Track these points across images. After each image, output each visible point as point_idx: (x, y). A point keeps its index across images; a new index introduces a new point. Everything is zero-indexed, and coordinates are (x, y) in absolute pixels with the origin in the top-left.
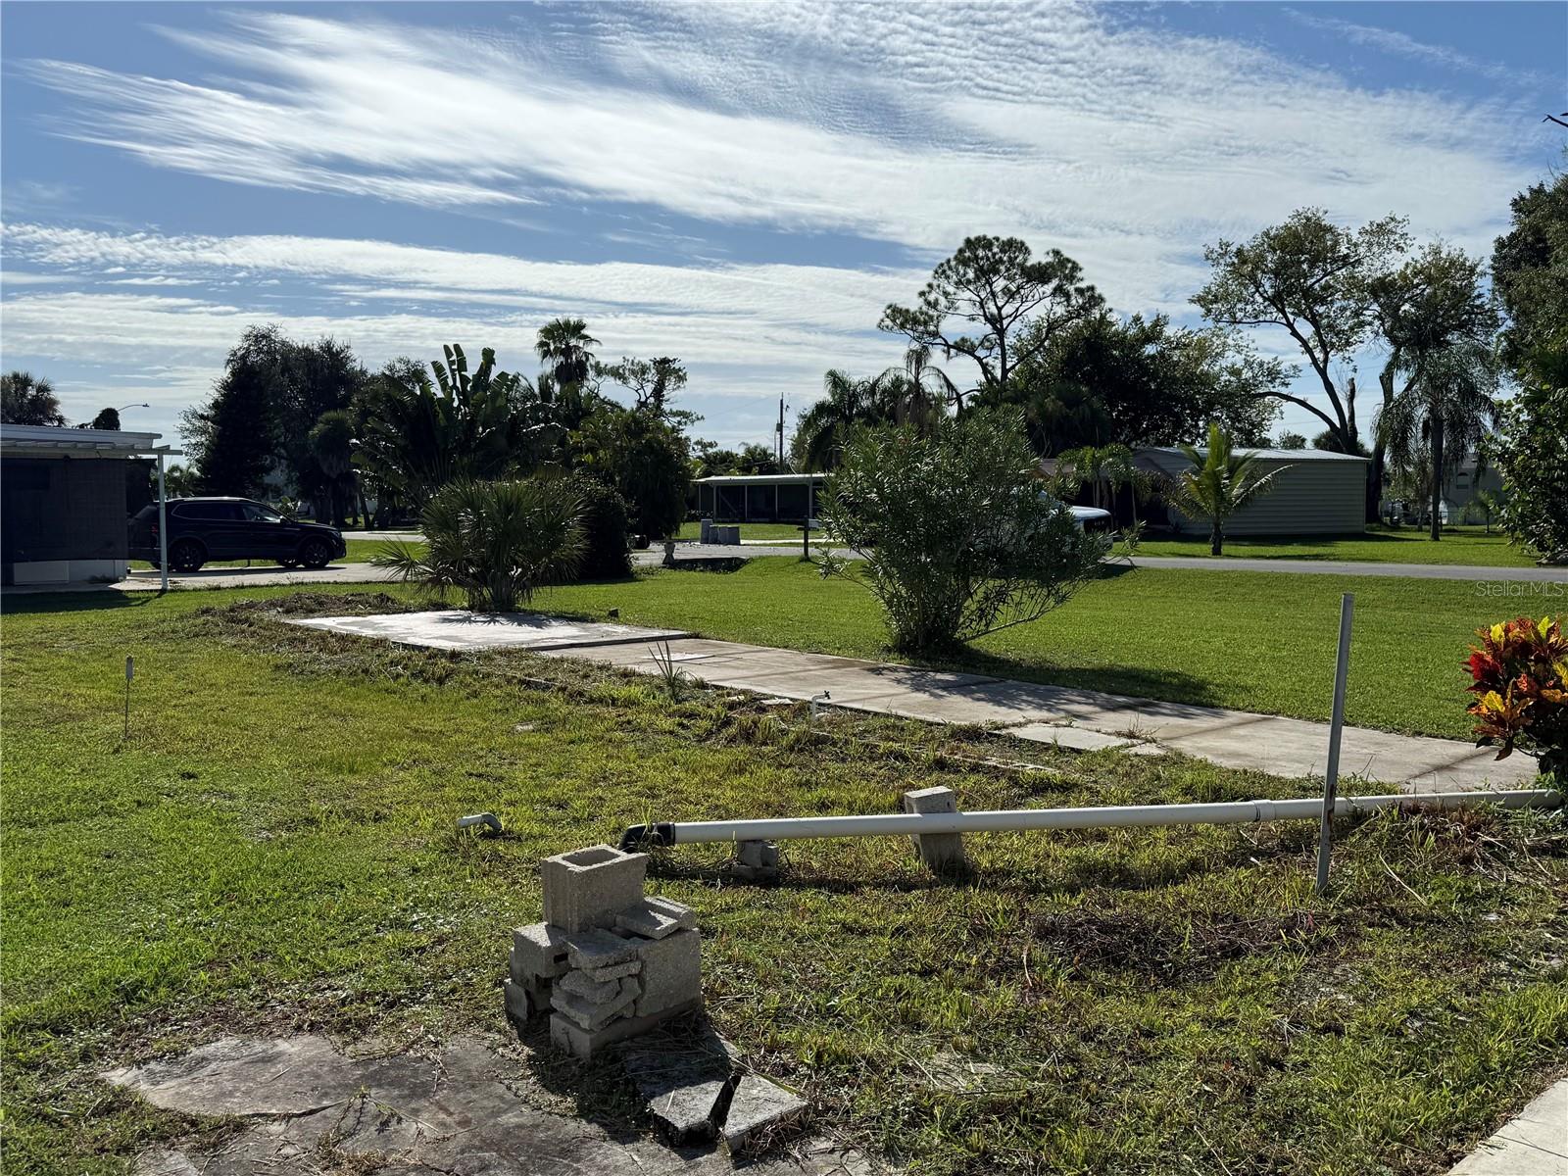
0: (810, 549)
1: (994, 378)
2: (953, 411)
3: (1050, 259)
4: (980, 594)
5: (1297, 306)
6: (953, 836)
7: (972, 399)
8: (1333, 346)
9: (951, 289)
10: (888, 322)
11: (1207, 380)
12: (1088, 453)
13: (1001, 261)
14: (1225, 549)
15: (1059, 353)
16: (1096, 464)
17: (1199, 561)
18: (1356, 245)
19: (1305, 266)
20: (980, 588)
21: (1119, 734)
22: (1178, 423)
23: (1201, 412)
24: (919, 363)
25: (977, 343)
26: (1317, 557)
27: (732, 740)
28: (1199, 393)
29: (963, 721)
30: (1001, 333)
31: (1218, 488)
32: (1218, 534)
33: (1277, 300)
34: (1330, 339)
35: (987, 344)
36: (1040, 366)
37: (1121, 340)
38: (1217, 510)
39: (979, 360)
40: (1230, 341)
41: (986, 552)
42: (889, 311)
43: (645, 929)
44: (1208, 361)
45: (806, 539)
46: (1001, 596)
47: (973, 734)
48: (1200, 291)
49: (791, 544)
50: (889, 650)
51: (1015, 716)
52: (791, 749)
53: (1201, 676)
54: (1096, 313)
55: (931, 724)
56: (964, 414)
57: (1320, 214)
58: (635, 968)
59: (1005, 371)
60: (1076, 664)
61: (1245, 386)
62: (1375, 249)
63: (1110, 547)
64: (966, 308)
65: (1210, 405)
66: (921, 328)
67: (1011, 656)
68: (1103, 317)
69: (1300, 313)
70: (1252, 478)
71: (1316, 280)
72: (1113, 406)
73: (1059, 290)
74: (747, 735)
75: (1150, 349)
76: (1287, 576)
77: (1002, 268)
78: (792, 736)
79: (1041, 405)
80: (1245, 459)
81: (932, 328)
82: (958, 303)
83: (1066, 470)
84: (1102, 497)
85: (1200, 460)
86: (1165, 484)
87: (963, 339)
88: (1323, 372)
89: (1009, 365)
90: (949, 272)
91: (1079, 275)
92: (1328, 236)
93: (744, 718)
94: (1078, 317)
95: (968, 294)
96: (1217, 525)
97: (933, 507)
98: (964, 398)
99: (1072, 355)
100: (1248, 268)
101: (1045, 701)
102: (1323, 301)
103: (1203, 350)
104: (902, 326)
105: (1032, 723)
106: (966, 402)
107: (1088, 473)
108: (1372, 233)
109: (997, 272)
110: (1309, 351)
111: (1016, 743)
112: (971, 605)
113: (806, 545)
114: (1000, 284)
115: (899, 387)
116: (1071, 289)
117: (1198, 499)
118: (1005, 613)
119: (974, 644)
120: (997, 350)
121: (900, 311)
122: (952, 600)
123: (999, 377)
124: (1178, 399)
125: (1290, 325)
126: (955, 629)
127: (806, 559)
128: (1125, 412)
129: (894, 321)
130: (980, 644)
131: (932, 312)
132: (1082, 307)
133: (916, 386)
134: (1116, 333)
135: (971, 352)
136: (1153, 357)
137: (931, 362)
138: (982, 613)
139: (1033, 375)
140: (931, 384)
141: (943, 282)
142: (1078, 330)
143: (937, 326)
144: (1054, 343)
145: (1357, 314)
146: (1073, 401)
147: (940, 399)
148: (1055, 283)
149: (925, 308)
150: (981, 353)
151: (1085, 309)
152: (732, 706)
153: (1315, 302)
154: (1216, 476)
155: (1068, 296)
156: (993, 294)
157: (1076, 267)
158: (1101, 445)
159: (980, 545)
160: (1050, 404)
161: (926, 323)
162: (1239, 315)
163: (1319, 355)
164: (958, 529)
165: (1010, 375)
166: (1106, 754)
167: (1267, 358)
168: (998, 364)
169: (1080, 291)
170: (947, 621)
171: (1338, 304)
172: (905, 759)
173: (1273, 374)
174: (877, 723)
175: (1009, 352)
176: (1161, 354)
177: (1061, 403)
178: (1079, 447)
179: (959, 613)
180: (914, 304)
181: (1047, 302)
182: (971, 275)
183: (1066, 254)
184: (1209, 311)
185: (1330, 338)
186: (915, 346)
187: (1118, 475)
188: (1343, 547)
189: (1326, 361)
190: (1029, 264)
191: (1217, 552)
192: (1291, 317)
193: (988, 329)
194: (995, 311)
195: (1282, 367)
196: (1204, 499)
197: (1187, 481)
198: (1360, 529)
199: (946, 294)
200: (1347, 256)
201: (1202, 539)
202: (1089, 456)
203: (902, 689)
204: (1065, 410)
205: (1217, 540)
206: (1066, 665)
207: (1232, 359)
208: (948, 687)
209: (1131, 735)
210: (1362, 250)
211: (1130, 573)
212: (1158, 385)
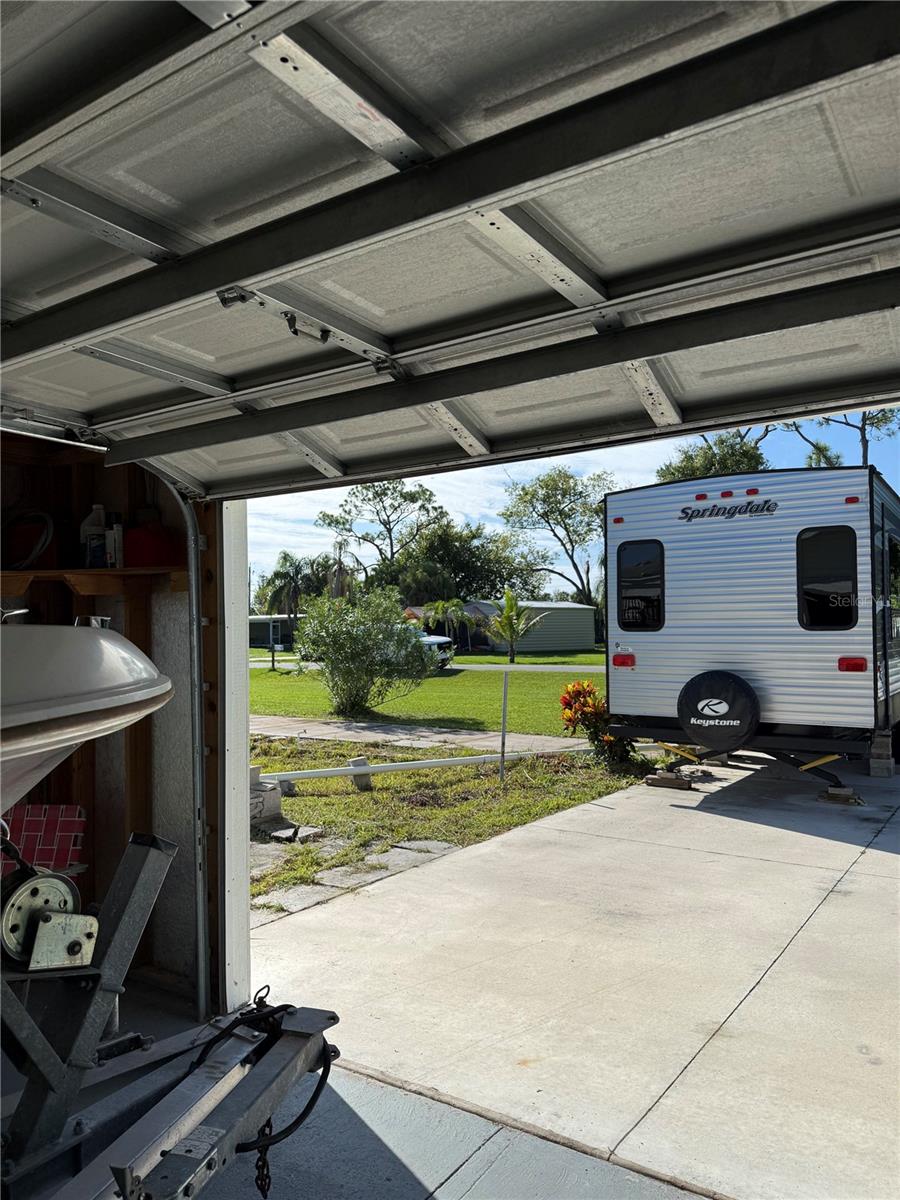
0: (276, 663)
1: (386, 557)
2: (361, 577)
3: (417, 489)
4: (378, 684)
5: (556, 519)
6: (366, 775)
7: (374, 570)
8: (576, 542)
9: (359, 503)
10: (320, 522)
11: (507, 560)
12: (440, 604)
13: (388, 489)
14: (517, 659)
15: (424, 544)
16: (445, 612)
17: (502, 665)
18: (586, 486)
19: (559, 497)
20: (378, 681)
21: (440, 742)
22: (493, 587)
23: (505, 580)
24: (340, 548)
25: (376, 536)
26: (563, 663)
27: (258, 755)
28: (504, 568)
29: (371, 741)
30: (390, 531)
31: (511, 625)
32: (512, 650)
33: (545, 516)
34: (573, 539)
35: (381, 537)
36: (414, 550)
37: (460, 538)
38: (512, 637)
39: (377, 547)
40: (520, 538)
41: (382, 662)
42: (321, 515)
43: (263, 788)
44: (509, 549)
45: (273, 657)
46: (389, 685)
47: (376, 745)
48: (502, 510)
49: (260, 661)
50: (331, 714)
51: (395, 738)
52: (289, 757)
53: (482, 720)
54: (444, 521)
55: (355, 743)
56: (369, 581)
57: (566, 469)
58: (261, 799)
59: (393, 554)
60: (426, 717)
61: (529, 565)
62: (597, 488)
63: (452, 659)
64: (369, 516)
65: (510, 576)
66: (341, 526)
67: (395, 715)
68: (449, 523)
69: (558, 523)
70: (529, 619)
71: (565, 506)
72: (456, 576)
73: (422, 507)
74: (266, 753)
75: (476, 543)
76: (542, 673)
77: (389, 493)
78: (289, 752)
79: (414, 575)
80: (527, 608)
81: (347, 526)
82: (363, 513)
83: (429, 614)
84: (449, 630)
85: (501, 609)
86: (484, 623)
87: (367, 534)
88: (571, 557)
89: (394, 551)
90: (357, 494)
91: (434, 498)
92: (571, 481)
93: (265, 745)
94: (434, 522)
95: (369, 507)
96: (512, 646)
97: (354, 639)
98: (369, 570)
99: (432, 545)
100: (529, 497)
101: (410, 731)
102: (569, 517)
103: (505, 542)
104: (329, 524)
105: (402, 739)
106: (371, 573)
107: (440, 616)
108: (594, 479)
109: (386, 495)
110: (563, 545)
111: (395, 748)
112: (374, 689)
113: (273, 661)
114: (388, 502)
115: (327, 562)
116: (429, 507)
117: (501, 631)
118: (391, 693)
119: (375, 709)
120: (388, 540)
121: (328, 516)
122: (364, 687)
123: (389, 557)
124: (492, 572)
125: (553, 530)
126: (365, 701)
127: (273, 669)
128: (463, 578)
129: (324, 521)
130: (378, 709)
131: (347, 517)
132: (436, 518)
133: (340, 563)
134: (456, 533)
135: (372, 541)
136: (478, 548)
137: (349, 549)
138: (380, 693)
139: (410, 556)
140: (348, 562)
141: (354, 499)
142: (434, 532)
143: (350, 525)
144: (421, 537)
145: (588, 524)
146: (432, 573)
147: (353, 571)
148: (420, 503)
149: (343, 514)
150: (377, 542)
151: (436, 520)
152: (255, 741)
153: (566, 518)
154: (510, 619)
155: (428, 511)
156: (385, 508)
157: (431, 494)
158: (448, 599)
159: (378, 658)
160: (419, 574)
161: (344, 523)
162: (525, 524)
163: (569, 546)
164: (366, 650)
165: (396, 556)
166: (432, 748)
167: (540, 549)
168: (389, 550)
169: (435, 509)
170: (362, 697)
171: (578, 519)
172: (344, 756)
173: (544, 558)
174: (330, 744)
175: (395, 542)
176: (482, 546)
177: (425, 574)
178: (436, 601)
179: (368, 692)
180: (337, 512)
181: (416, 513)
182: (371, 496)
183: (426, 486)
184: (508, 521)
185: (575, 537)
186: (340, 539)
187: (457, 618)
188: (581, 657)
189: (573, 550)
190: (404, 491)
191: (512, 661)
192: (553, 526)
193: (382, 528)
194: (386, 518)
195: (549, 554)
196: (504, 631)
197: (495, 621)
198: (591, 648)
199: (356, 507)
200: (581, 492)
201: (504, 654)
202: (441, 606)
203: (340, 730)
204: (429, 578)
205: (512, 654)
206: (421, 718)
207: (523, 549)
208: (363, 728)
209: (445, 742)
210: (590, 488)
211: (463, 673)
212: (482, 563)
